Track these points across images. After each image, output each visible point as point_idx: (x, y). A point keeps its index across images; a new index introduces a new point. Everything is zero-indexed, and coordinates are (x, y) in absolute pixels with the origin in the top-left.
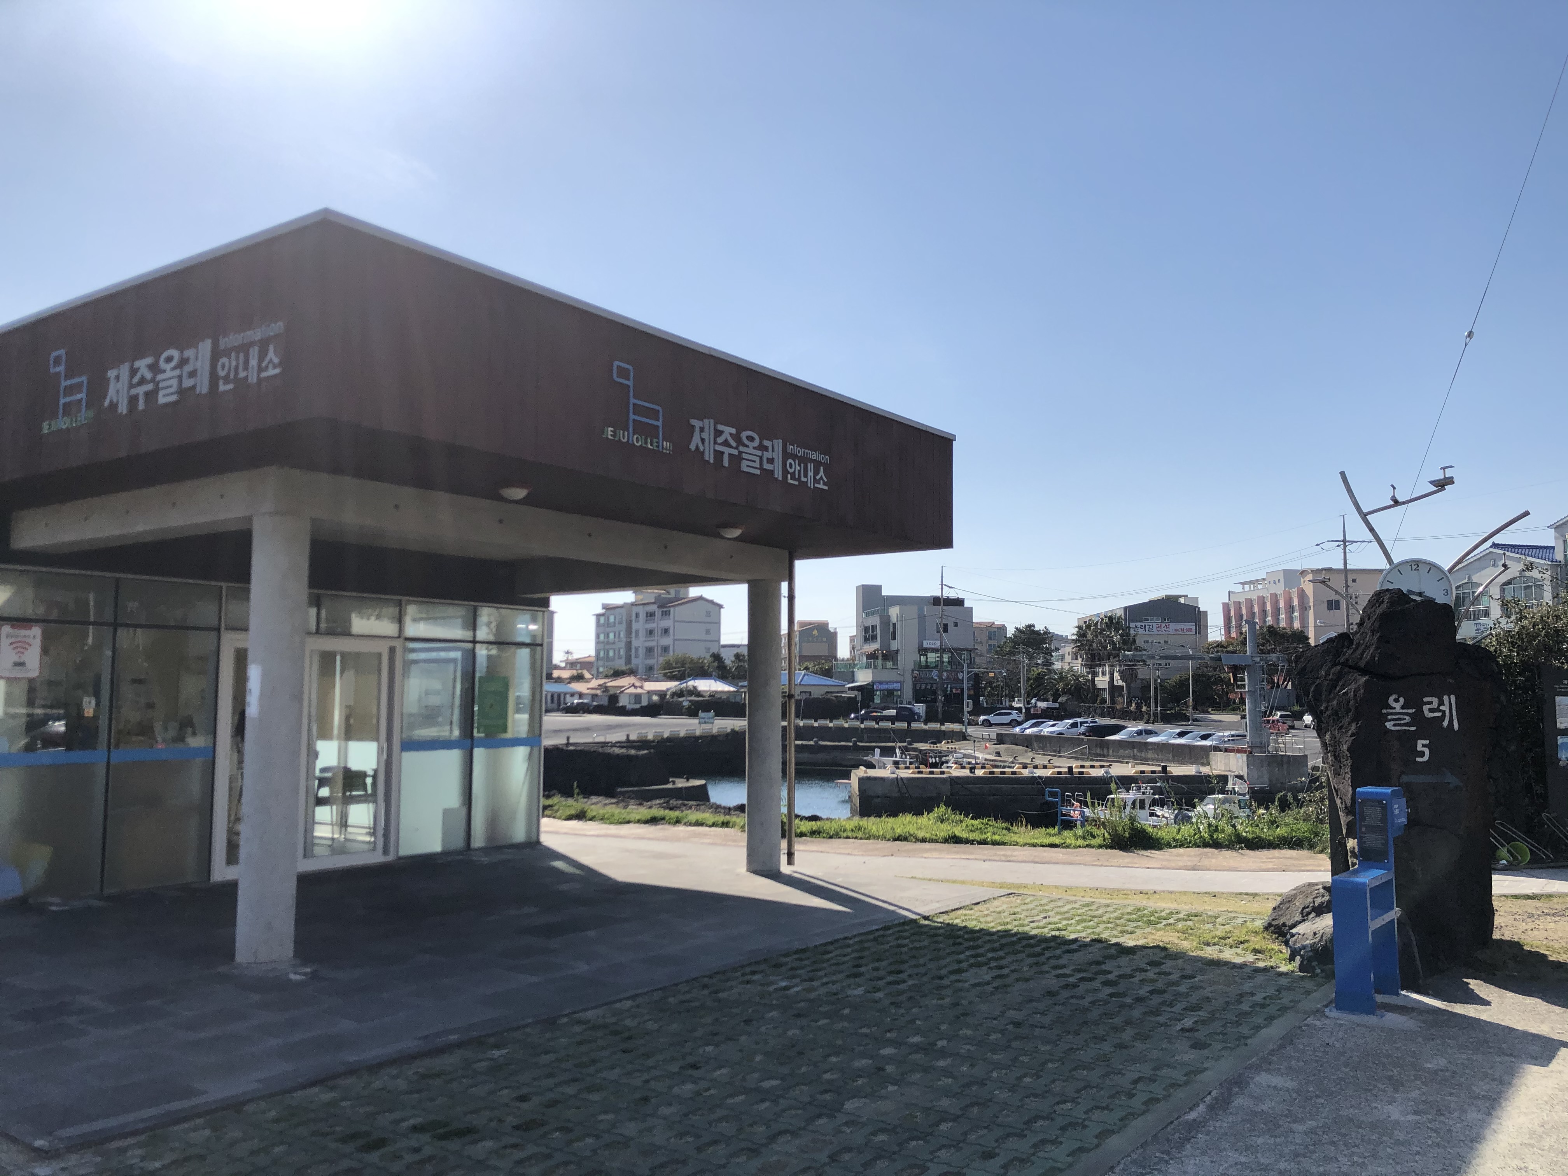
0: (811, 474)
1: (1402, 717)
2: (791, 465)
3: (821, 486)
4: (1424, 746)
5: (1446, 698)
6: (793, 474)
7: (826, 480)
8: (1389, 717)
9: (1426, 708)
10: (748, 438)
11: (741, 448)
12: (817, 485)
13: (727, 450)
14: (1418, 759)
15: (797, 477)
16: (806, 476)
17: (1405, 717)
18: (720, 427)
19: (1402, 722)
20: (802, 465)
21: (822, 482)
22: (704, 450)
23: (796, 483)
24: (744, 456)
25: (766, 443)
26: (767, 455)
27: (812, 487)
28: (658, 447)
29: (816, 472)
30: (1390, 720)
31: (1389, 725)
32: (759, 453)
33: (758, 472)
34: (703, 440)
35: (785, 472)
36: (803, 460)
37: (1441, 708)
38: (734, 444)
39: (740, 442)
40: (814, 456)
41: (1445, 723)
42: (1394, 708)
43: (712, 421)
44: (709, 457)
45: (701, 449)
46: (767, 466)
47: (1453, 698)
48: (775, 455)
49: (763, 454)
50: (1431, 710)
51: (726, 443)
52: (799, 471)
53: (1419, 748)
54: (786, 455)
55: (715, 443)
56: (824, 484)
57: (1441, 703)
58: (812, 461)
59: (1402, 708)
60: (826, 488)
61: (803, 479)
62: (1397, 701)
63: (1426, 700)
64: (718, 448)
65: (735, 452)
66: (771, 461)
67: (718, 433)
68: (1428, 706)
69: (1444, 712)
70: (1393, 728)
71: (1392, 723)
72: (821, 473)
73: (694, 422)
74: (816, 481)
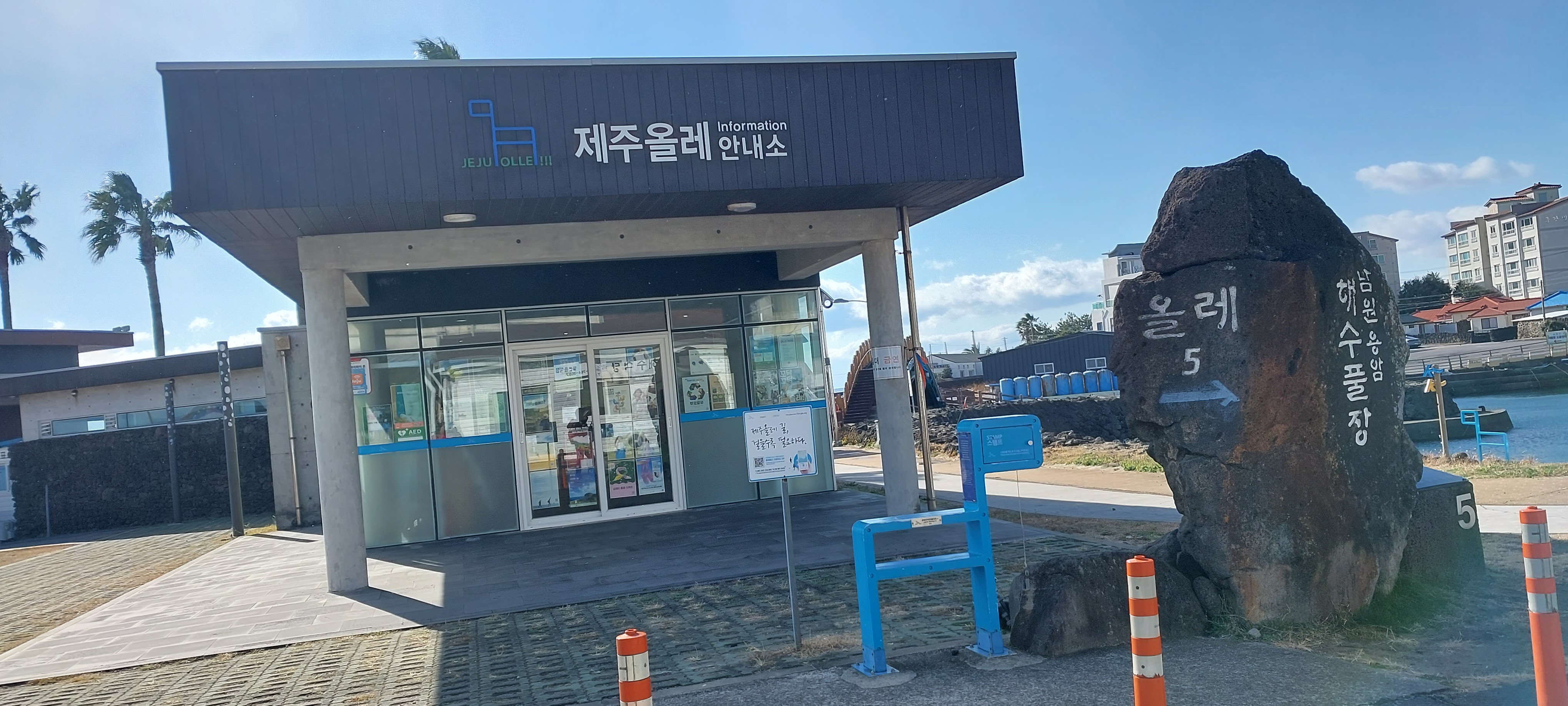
0: (758, 145)
1: (1168, 321)
2: (725, 143)
3: (776, 153)
4: (1193, 355)
5: (1224, 292)
6: (730, 153)
7: (783, 147)
8: (1150, 324)
9: (1198, 308)
10: (656, 130)
11: (647, 142)
12: (767, 155)
13: (626, 148)
14: (1187, 373)
15: (736, 152)
16: (750, 147)
17: (1172, 321)
18: (613, 128)
19: (1168, 328)
20: (744, 139)
21: (776, 149)
22: (595, 154)
23: (737, 158)
24: (652, 148)
25: (683, 129)
26: (684, 141)
27: (762, 158)
28: (533, 163)
29: (766, 140)
30: (1150, 328)
31: (1149, 334)
32: (676, 141)
33: (675, 159)
34: (592, 146)
35: (716, 150)
36: (748, 134)
37: (1218, 305)
38: (637, 140)
39: (643, 135)
40: (761, 127)
41: (1223, 323)
42: (1158, 312)
43: (602, 126)
44: (603, 157)
45: (591, 152)
46: (685, 150)
47: (1233, 291)
48: (699, 138)
49: (680, 141)
50: (1205, 310)
51: (625, 141)
52: (740, 147)
53: (1188, 358)
54: (715, 136)
55: (609, 143)
56: (780, 150)
57: (1217, 298)
58: (757, 132)
59: (1167, 312)
60: (786, 154)
61: (746, 152)
62: (1161, 302)
63: (1198, 296)
64: (611, 148)
65: (640, 147)
66: (695, 144)
67: (611, 135)
68: (1202, 305)
69: (1220, 309)
70: (1155, 337)
71: (1153, 330)
72: (775, 140)
73: (576, 131)
74: (765, 151)
